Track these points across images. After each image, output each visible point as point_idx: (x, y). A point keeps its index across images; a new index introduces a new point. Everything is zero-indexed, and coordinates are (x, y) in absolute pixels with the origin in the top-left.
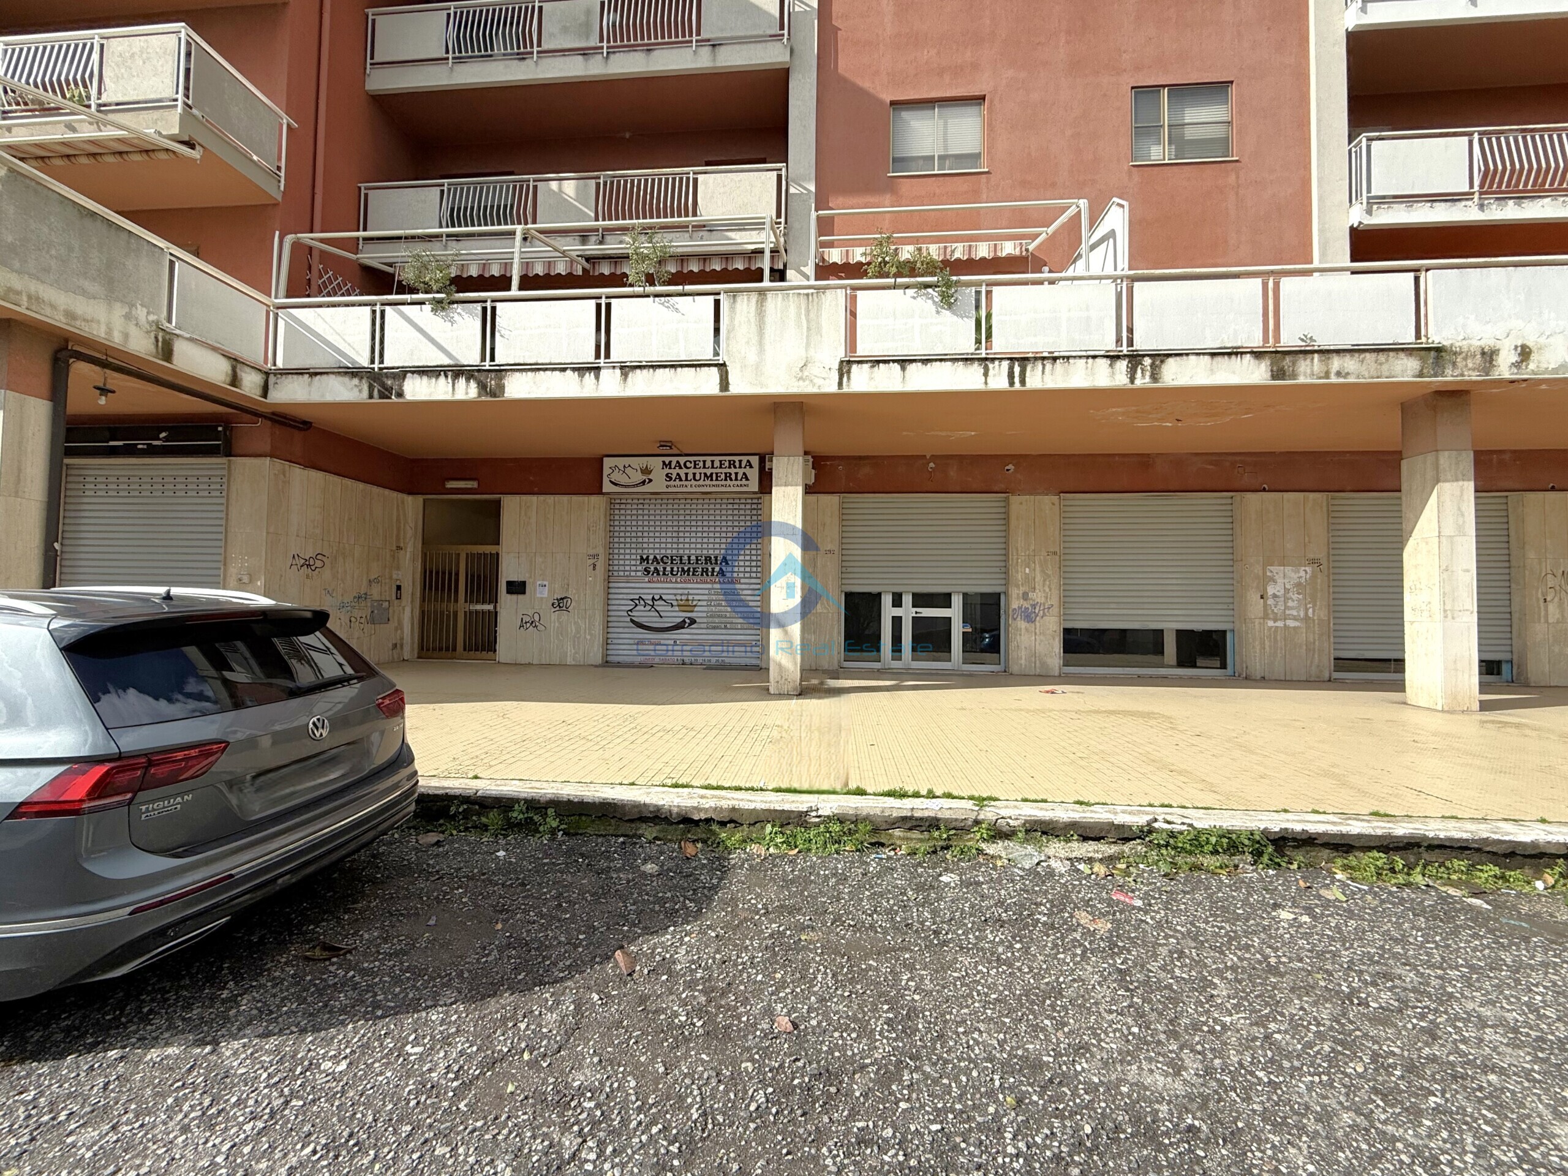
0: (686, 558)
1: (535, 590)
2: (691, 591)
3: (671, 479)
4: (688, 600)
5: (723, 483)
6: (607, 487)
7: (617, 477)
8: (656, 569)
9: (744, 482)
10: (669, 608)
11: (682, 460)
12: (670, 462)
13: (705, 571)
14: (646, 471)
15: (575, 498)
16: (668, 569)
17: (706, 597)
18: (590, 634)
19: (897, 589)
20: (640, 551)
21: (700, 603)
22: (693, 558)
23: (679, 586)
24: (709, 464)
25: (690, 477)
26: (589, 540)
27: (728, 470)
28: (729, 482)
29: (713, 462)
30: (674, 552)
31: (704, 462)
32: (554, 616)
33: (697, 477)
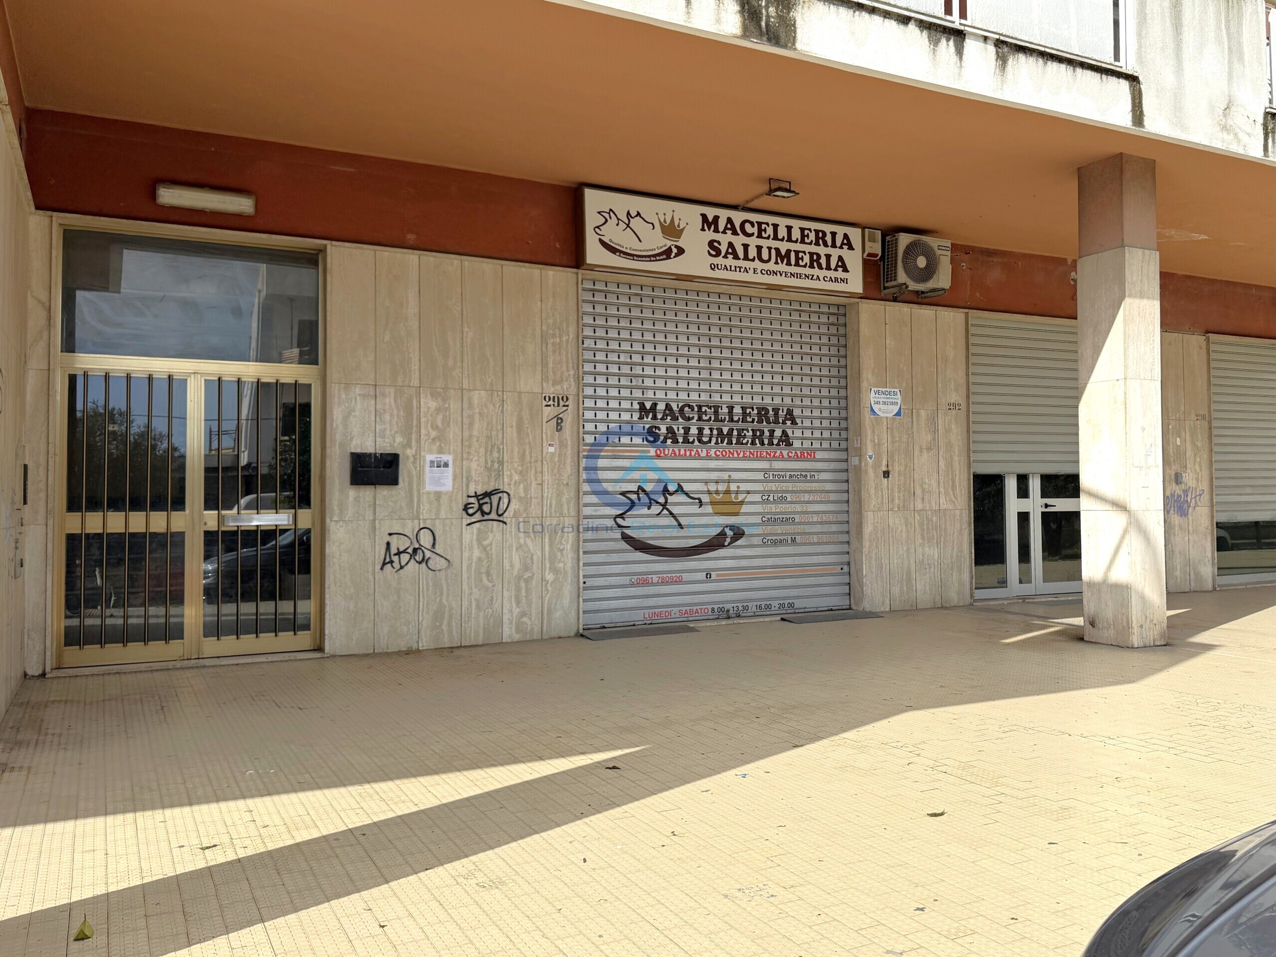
0: (725, 410)
1: (420, 475)
2: (736, 476)
3: (718, 253)
4: (728, 492)
5: (808, 271)
6: (594, 254)
7: (614, 233)
8: (670, 430)
9: (840, 274)
10: (695, 509)
11: (738, 217)
12: (716, 218)
13: (757, 436)
14: (671, 230)
15: (510, 268)
16: (694, 431)
17: (758, 487)
18: (554, 570)
19: (1022, 471)
20: (637, 394)
21: (750, 498)
22: (737, 410)
23: (713, 464)
24: (783, 232)
25: (752, 253)
26: (544, 364)
27: (813, 248)
28: (816, 272)
29: (789, 228)
30: (704, 397)
31: (776, 226)
32: (470, 534)
33: (765, 256)
